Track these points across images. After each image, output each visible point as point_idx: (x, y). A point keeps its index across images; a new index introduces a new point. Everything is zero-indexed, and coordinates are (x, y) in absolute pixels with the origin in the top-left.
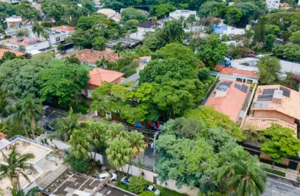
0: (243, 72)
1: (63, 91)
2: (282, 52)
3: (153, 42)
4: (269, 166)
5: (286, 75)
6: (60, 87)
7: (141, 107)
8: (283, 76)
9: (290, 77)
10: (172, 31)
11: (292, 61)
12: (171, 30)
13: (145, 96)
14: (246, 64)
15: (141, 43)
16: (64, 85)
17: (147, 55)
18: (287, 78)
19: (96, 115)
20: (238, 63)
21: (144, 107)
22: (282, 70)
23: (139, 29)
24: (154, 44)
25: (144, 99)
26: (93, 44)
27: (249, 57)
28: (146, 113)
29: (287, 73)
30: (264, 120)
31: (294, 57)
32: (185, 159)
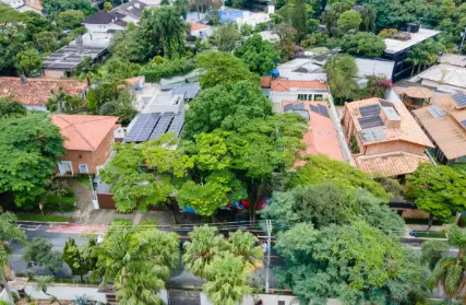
0: (303, 84)
1: (28, 179)
2: (356, 46)
3: (132, 49)
4: (419, 227)
5: (366, 81)
6: (18, 171)
7: (214, 180)
8: (362, 83)
9: (374, 82)
10: (166, 27)
11: (372, 58)
12: (163, 24)
13: (219, 160)
14: (301, 70)
15: (106, 53)
16: (25, 166)
17: (136, 75)
18: (369, 85)
19: (96, 206)
20: (290, 70)
21: (222, 180)
22: (360, 74)
23: (88, 26)
24: (134, 53)
25: (221, 166)
26: (16, 65)
27: (298, 57)
28: (227, 189)
29: (368, 77)
30: (385, 158)
31: (374, 51)
32: (360, 264)
